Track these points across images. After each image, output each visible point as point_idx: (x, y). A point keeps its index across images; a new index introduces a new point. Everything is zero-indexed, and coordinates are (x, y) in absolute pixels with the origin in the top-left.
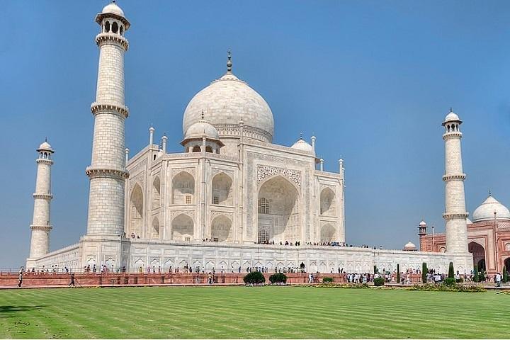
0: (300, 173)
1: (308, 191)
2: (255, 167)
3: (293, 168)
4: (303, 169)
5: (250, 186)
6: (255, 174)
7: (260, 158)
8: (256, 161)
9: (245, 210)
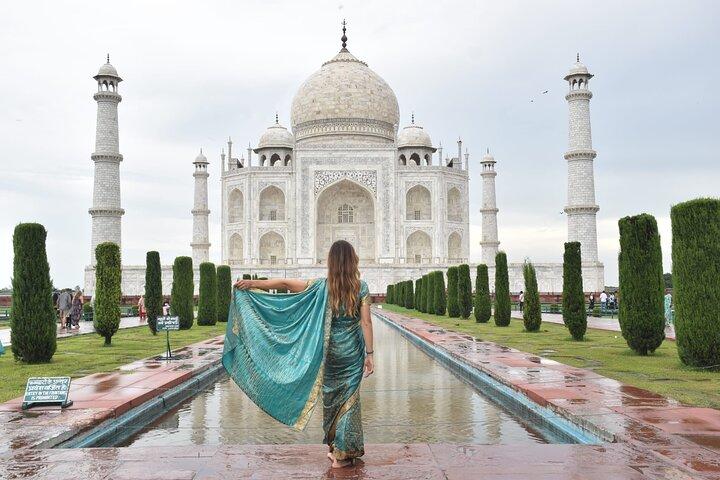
0: (375, 172)
1: (386, 194)
2: (311, 174)
3: (365, 167)
4: (378, 168)
5: (305, 197)
6: (311, 181)
7: (318, 163)
8: (313, 168)
9: (299, 224)
